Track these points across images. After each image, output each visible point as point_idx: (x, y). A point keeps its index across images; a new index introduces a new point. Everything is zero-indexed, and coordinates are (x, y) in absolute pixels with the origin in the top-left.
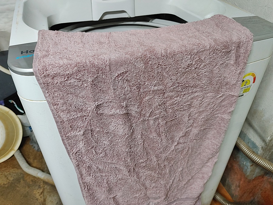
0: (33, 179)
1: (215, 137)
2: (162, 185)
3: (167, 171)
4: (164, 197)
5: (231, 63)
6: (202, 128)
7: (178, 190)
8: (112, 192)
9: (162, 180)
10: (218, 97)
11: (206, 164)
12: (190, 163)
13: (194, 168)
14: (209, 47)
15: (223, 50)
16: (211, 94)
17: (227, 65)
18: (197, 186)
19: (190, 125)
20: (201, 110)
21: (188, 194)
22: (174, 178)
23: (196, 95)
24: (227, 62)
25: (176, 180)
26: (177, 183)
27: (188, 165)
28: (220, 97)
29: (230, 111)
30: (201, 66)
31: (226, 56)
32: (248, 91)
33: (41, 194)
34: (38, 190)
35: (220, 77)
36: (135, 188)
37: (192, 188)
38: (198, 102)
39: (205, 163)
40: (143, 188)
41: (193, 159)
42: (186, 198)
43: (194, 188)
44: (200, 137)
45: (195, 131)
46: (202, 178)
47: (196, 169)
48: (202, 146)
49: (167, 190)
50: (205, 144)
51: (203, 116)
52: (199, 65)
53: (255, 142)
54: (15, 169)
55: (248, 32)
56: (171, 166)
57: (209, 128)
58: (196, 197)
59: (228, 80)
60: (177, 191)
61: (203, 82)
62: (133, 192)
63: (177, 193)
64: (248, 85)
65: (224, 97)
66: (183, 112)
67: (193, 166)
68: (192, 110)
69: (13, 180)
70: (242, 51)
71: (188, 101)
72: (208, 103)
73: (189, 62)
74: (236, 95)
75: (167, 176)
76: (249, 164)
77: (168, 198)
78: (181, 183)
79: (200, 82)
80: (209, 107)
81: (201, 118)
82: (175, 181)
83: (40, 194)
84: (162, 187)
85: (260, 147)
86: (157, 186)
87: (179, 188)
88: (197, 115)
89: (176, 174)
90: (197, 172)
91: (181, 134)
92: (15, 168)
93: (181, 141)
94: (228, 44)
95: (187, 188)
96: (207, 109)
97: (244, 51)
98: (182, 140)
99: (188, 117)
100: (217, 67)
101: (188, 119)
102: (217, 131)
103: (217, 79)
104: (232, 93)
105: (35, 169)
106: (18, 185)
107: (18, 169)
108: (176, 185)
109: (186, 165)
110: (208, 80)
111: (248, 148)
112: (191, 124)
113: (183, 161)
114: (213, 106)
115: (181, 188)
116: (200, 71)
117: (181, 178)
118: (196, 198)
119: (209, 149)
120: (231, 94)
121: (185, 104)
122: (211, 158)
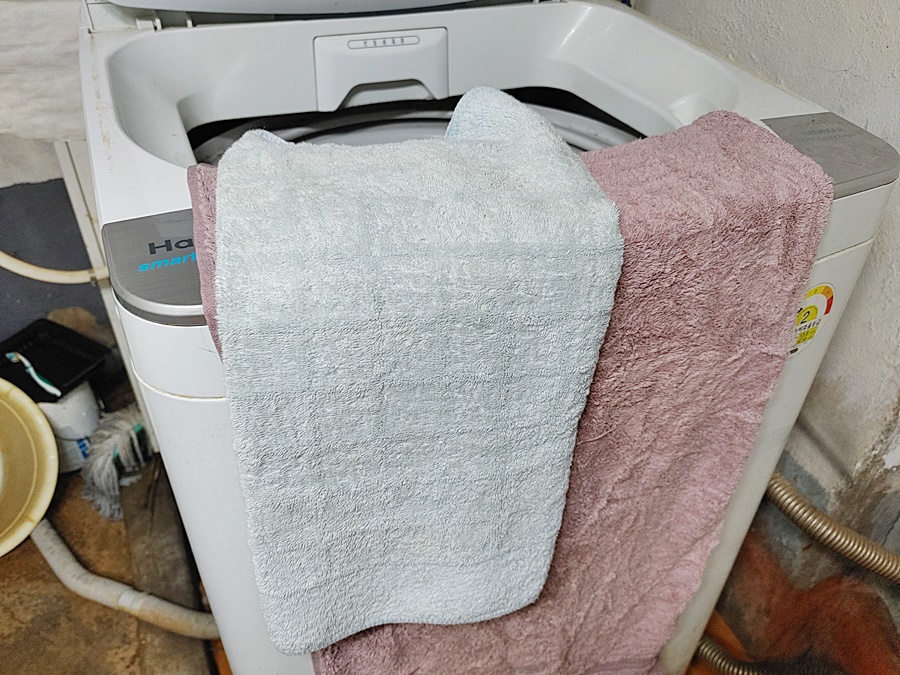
0: (101, 613)
1: (715, 477)
2: (554, 627)
3: (573, 585)
4: (559, 663)
5: (771, 263)
6: (680, 454)
7: (598, 638)
8: (406, 659)
9: (555, 614)
10: (729, 360)
11: (686, 557)
12: (638, 556)
13: (650, 569)
14: (711, 223)
15: (750, 230)
16: (711, 354)
17: (758, 271)
18: (655, 623)
19: (645, 445)
20: (682, 400)
21: (627, 648)
22: (589, 604)
23: (669, 359)
24: (758, 262)
25: (596, 611)
26: (597, 620)
27: (633, 564)
28: (736, 360)
29: (762, 399)
30: (688, 276)
31: (757, 246)
32: (811, 337)
33: (132, 663)
34: (119, 651)
35: (738, 305)
36: (473, 644)
37: (639, 630)
38: (673, 379)
39: (681, 554)
40: (497, 642)
41: (648, 544)
42: (623, 661)
43: (647, 631)
44: (671, 479)
45: (660, 462)
46: (672, 599)
47: (653, 573)
48: (675, 506)
49: (568, 641)
50: (686, 499)
51: (686, 419)
52: (682, 274)
53: (816, 476)
54: (35, 584)
55: (817, 172)
56: (584, 571)
57: (698, 450)
58: (650, 656)
59: (760, 311)
60: (596, 643)
61: (691, 322)
62: (466, 655)
63: (596, 647)
64: (812, 322)
65: (745, 360)
66: (630, 411)
67: (648, 566)
68: (654, 401)
69: (33, 620)
70: (802, 228)
71: (644, 379)
72: (701, 380)
73: (654, 268)
74: (781, 354)
75: (571, 600)
76: (798, 544)
77: (570, 664)
78: (608, 616)
79: (682, 323)
80: (702, 392)
81: (680, 424)
82: (592, 613)
83: (128, 663)
84: (553, 634)
85: (833, 491)
86: (538, 631)
87: (601, 632)
88: (667, 416)
89: (595, 591)
90: (657, 581)
91: (620, 473)
92: (38, 578)
93: (618, 494)
94: (765, 210)
95: (623, 630)
96: (697, 399)
97: (808, 229)
98: (622, 490)
99: (643, 425)
100: (731, 278)
101: (641, 428)
102: (721, 459)
103: (731, 310)
104: (770, 349)
105: (108, 581)
106: (52, 637)
107: (46, 581)
108: (595, 624)
109: (626, 563)
110: (706, 316)
111: (796, 498)
112: (649, 443)
113: (619, 553)
114: (714, 387)
115: (608, 632)
116: (683, 291)
117: (610, 604)
118: (652, 659)
119: (697, 513)
120: (765, 350)
121: (635, 388)
122: (701, 538)
